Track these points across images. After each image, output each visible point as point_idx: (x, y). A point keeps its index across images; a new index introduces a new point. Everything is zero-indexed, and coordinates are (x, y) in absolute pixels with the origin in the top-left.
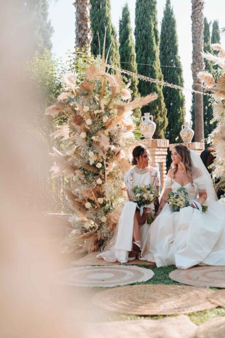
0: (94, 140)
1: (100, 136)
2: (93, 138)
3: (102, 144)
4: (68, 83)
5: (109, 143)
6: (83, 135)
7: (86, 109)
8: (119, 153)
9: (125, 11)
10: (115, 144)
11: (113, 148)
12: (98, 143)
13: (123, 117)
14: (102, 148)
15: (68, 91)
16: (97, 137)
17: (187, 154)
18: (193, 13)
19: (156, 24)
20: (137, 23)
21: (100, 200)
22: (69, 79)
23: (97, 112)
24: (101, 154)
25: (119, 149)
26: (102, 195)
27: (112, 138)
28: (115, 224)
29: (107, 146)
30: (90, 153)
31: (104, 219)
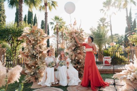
1: (37, 46)
2: (35, 47)
3: (37, 49)
4: (26, 30)
6: (32, 46)
7: (33, 38)
9: (26, 16)
10: (41, 49)
11: (41, 50)
12: (36, 48)
14: (38, 50)
15: (26, 33)
18: (45, 18)
19: (32, 20)
20: (28, 19)
21: (37, 66)
22: (26, 29)
23: (36, 39)
24: (37, 52)
25: (43, 50)
26: (37, 64)
27: (40, 47)
28: (41, 73)
29: (39, 49)
30: (34, 52)
31: (38, 71)
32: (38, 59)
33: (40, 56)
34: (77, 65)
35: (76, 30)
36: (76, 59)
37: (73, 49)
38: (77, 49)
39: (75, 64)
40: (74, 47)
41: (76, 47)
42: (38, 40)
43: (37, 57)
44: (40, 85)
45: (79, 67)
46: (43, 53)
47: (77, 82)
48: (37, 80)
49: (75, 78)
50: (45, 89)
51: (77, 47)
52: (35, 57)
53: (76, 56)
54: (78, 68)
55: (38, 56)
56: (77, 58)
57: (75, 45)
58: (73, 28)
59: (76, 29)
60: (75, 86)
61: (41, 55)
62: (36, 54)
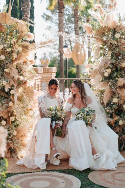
0: (7, 72)
1: (10, 69)
2: (6, 70)
3: (12, 75)
5: (18, 74)
8: (25, 82)
10: (22, 75)
12: (9, 74)
13: (27, 55)
14: (13, 78)
16: (9, 69)
17: (82, 86)
21: (12, 119)
23: (8, 50)
24: (12, 83)
25: (26, 79)
26: (12, 114)
27: (20, 70)
28: (22, 136)
29: (17, 77)
30: (4, 83)
31: (15, 133)
32: (13, 102)
33: (18, 94)
34: (117, 118)
35: (114, 22)
36: (114, 104)
37: (106, 75)
38: (117, 76)
39: (111, 116)
40: (109, 71)
41: (114, 70)
42: (12, 52)
43: (11, 97)
44: (24, 166)
45: (121, 123)
46: (28, 85)
47: (113, 161)
48: (14, 155)
49: (110, 153)
50: (37, 175)
51: (117, 70)
52: (6, 95)
53: (113, 94)
54: (120, 126)
55: (13, 95)
56: (115, 100)
57: (113, 64)
58: (108, 18)
59: (116, 19)
60: (109, 170)
61: (21, 90)
62: (10, 90)
